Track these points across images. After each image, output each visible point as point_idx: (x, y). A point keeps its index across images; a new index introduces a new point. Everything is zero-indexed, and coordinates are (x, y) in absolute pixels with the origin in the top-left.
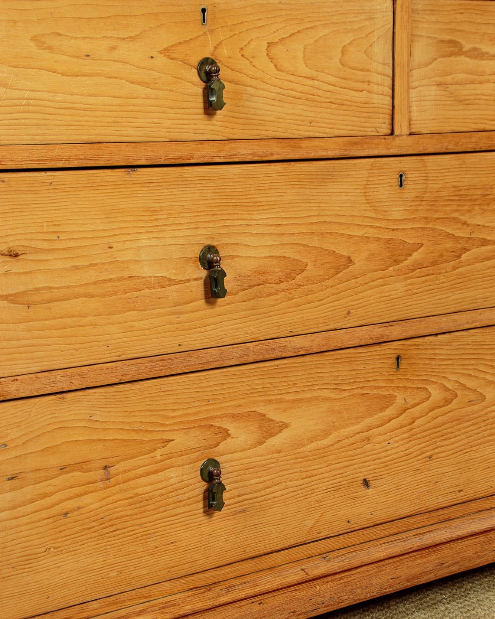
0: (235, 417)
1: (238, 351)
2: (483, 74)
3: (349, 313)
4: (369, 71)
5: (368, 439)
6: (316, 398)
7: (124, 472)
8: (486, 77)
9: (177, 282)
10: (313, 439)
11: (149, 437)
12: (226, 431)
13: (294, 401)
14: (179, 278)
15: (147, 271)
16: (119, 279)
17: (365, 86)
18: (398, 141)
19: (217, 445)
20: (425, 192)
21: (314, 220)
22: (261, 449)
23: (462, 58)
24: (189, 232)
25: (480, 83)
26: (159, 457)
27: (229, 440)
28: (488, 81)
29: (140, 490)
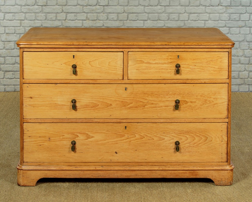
0: (80, 133)
1: (81, 120)
2: (151, 67)
3: (111, 116)
4: (116, 66)
5: (117, 143)
6: (102, 132)
7: (53, 140)
8: (152, 68)
9: (66, 105)
10: (101, 141)
11: (59, 134)
12: (78, 136)
13: (96, 132)
14: (67, 105)
15: (59, 103)
16: (53, 104)
17: (115, 70)
18: (124, 81)
19: (76, 138)
20: (133, 92)
21: (101, 96)
22: (86, 141)
23: (144, 64)
24: (69, 96)
25: (150, 69)
26: (61, 138)
27: (78, 138)
28: (152, 69)
29: (57, 144)
